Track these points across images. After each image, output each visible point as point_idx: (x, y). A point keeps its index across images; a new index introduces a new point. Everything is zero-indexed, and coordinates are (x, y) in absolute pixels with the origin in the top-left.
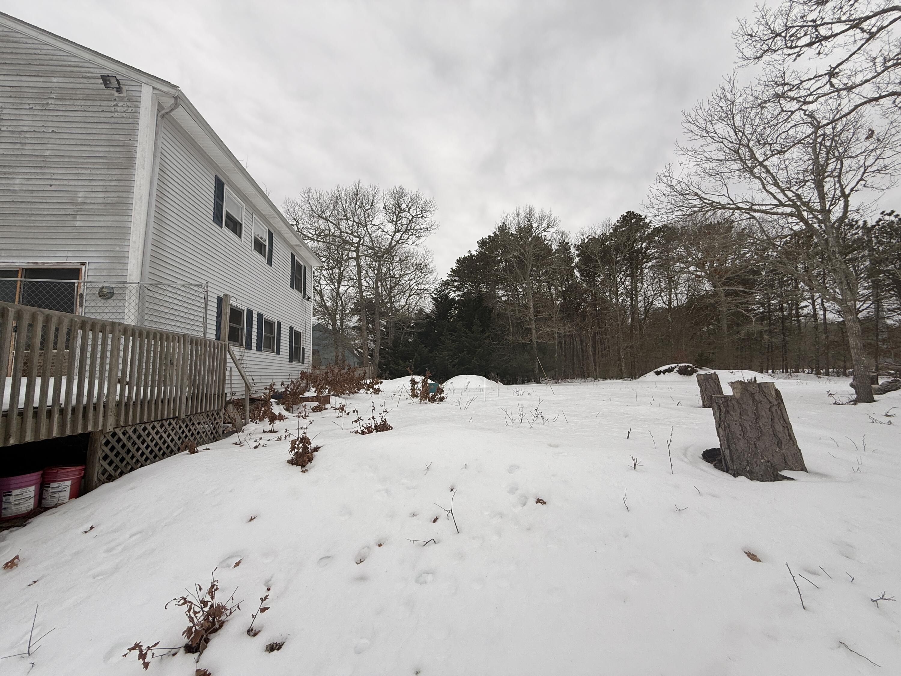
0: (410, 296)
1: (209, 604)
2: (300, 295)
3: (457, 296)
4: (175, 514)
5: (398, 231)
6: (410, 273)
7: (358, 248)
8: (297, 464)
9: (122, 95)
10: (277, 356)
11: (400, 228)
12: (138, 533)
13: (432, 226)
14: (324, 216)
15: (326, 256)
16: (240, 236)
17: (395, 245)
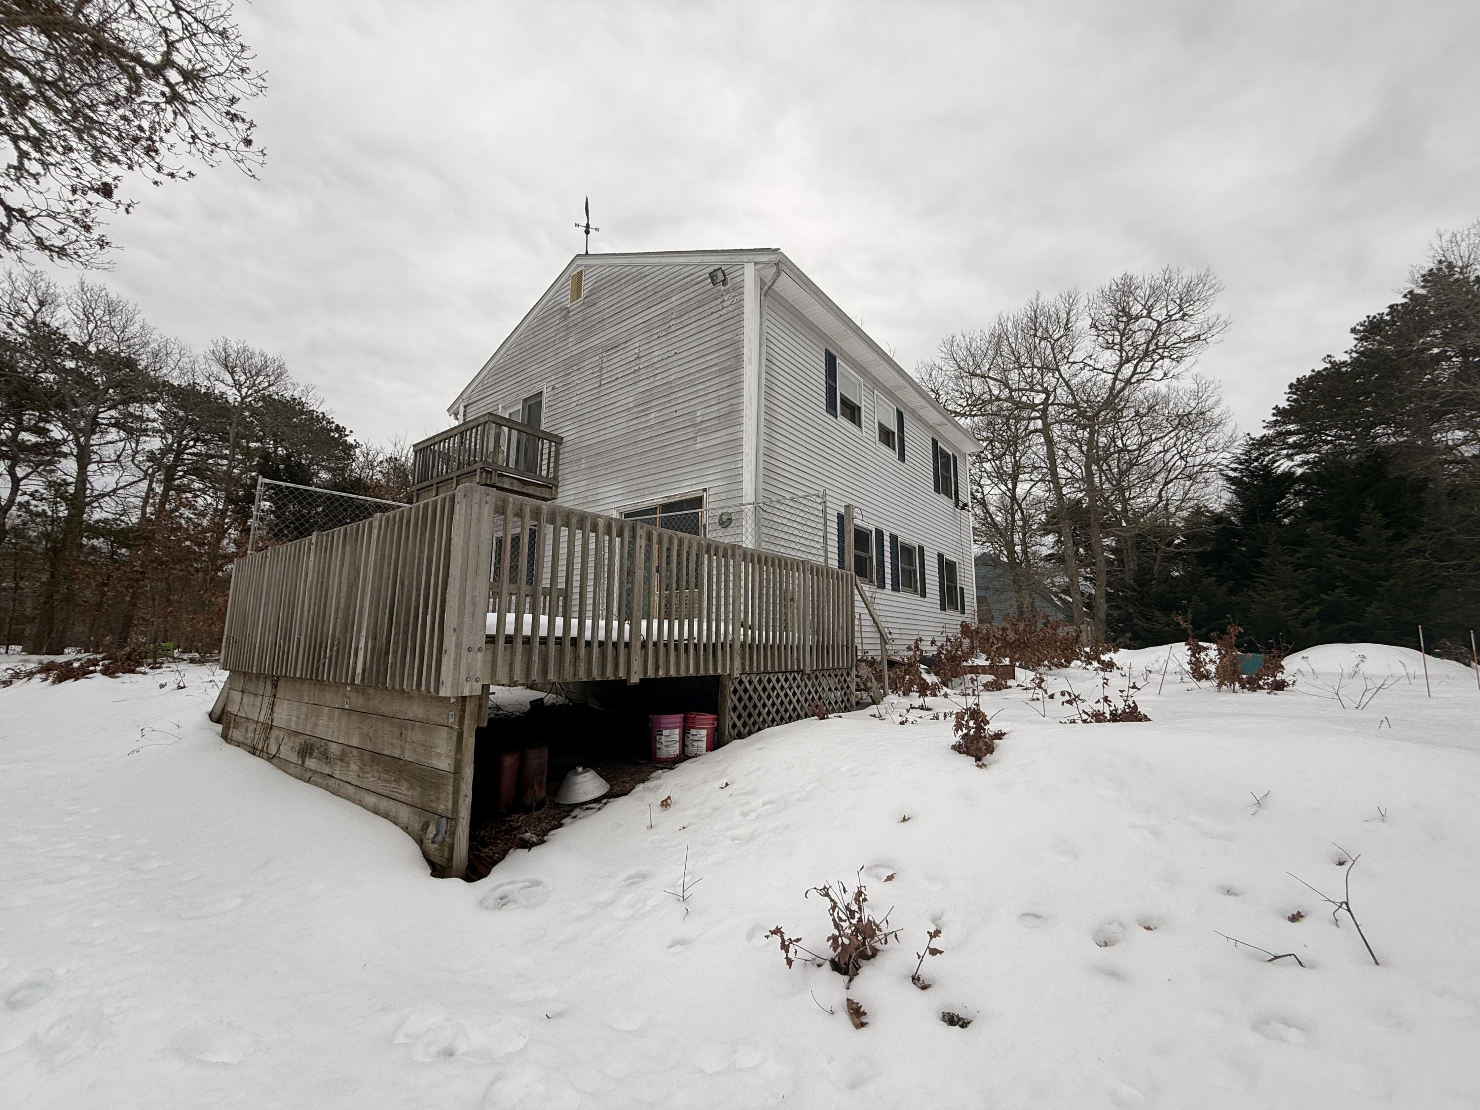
0: (1166, 484)
1: (857, 915)
2: (949, 503)
3: (1299, 466)
4: (808, 789)
5: (1128, 361)
6: (1162, 438)
7: (1044, 411)
8: (968, 753)
9: (727, 287)
10: (922, 599)
11: (1130, 354)
12: (771, 802)
13: (1210, 328)
14: (978, 372)
15: (988, 438)
16: (860, 426)
17: (1123, 389)
